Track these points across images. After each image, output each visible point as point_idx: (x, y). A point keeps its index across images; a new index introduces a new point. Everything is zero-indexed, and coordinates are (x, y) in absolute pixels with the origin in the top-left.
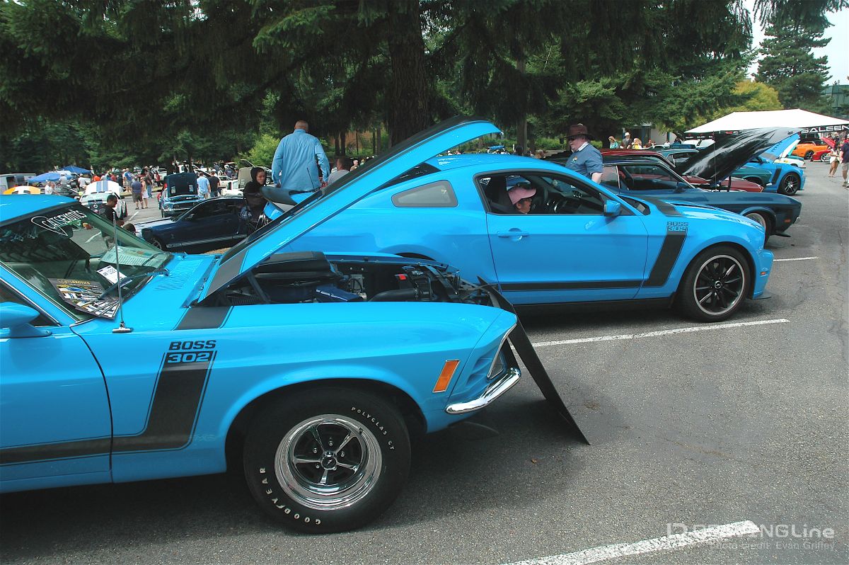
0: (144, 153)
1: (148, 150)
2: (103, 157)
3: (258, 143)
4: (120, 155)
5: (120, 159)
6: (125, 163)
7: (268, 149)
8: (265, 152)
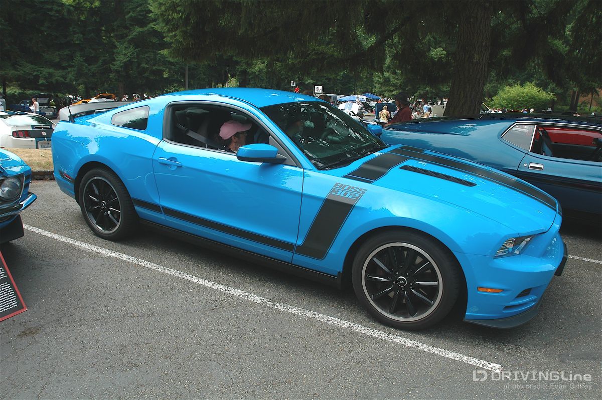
0: (407, 89)
1: (410, 87)
2: (382, 89)
3: (500, 92)
4: (392, 89)
5: (391, 91)
6: (393, 95)
7: (507, 98)
8: (504, 99)
